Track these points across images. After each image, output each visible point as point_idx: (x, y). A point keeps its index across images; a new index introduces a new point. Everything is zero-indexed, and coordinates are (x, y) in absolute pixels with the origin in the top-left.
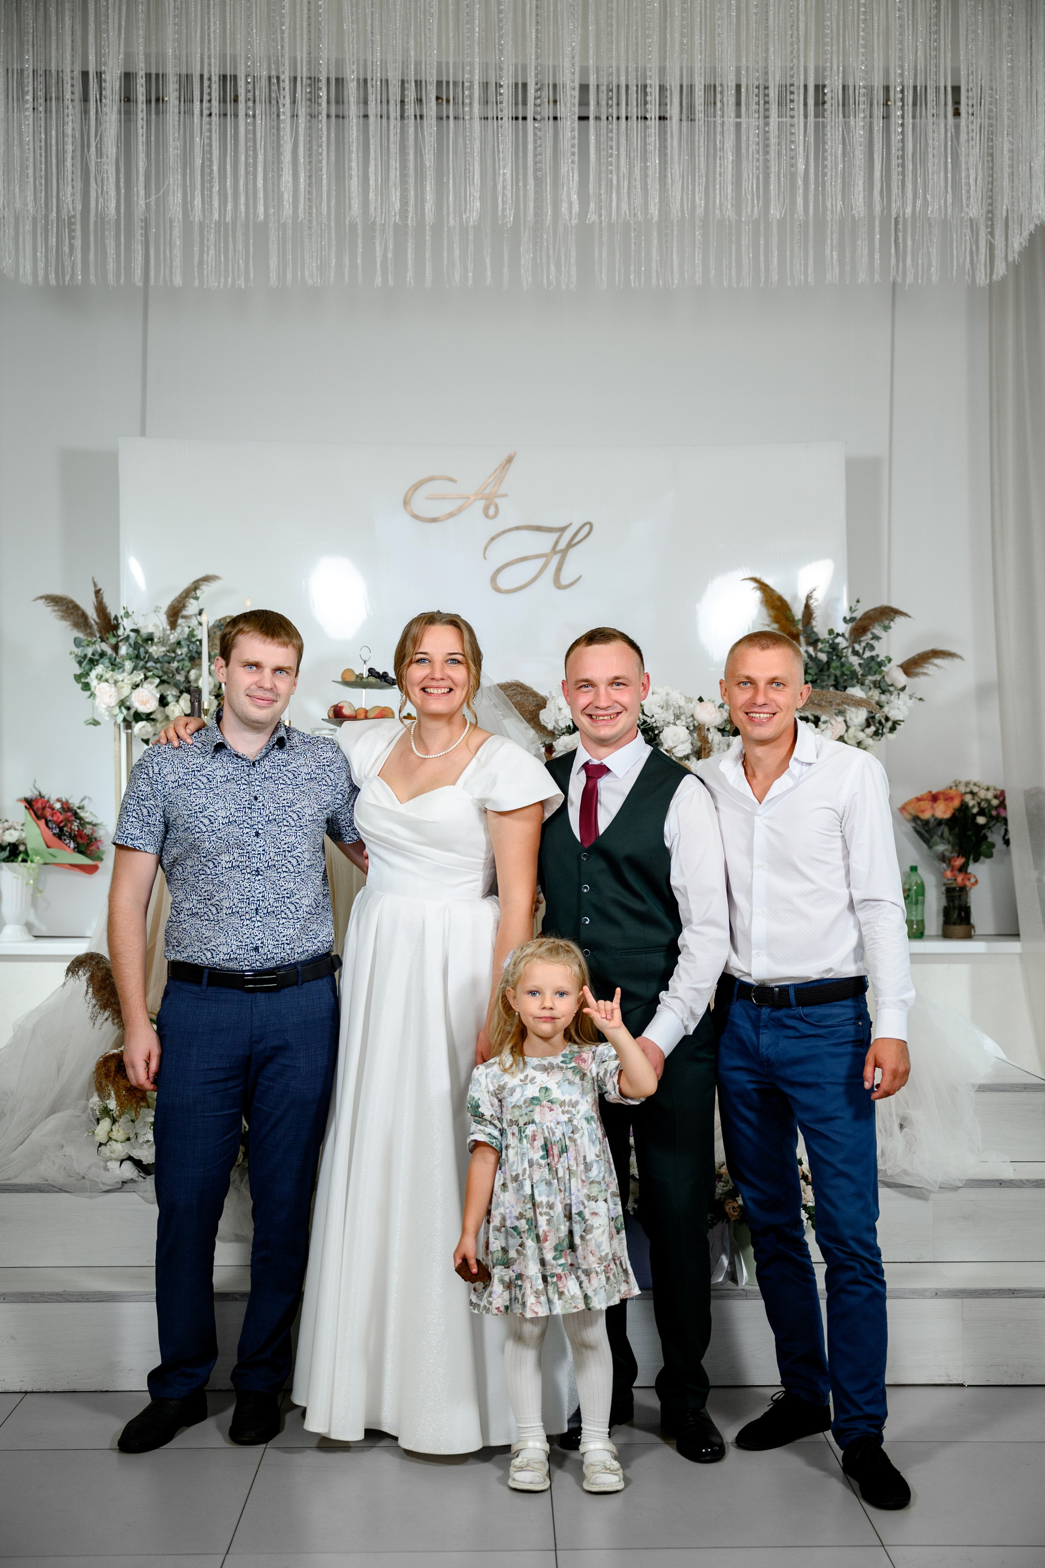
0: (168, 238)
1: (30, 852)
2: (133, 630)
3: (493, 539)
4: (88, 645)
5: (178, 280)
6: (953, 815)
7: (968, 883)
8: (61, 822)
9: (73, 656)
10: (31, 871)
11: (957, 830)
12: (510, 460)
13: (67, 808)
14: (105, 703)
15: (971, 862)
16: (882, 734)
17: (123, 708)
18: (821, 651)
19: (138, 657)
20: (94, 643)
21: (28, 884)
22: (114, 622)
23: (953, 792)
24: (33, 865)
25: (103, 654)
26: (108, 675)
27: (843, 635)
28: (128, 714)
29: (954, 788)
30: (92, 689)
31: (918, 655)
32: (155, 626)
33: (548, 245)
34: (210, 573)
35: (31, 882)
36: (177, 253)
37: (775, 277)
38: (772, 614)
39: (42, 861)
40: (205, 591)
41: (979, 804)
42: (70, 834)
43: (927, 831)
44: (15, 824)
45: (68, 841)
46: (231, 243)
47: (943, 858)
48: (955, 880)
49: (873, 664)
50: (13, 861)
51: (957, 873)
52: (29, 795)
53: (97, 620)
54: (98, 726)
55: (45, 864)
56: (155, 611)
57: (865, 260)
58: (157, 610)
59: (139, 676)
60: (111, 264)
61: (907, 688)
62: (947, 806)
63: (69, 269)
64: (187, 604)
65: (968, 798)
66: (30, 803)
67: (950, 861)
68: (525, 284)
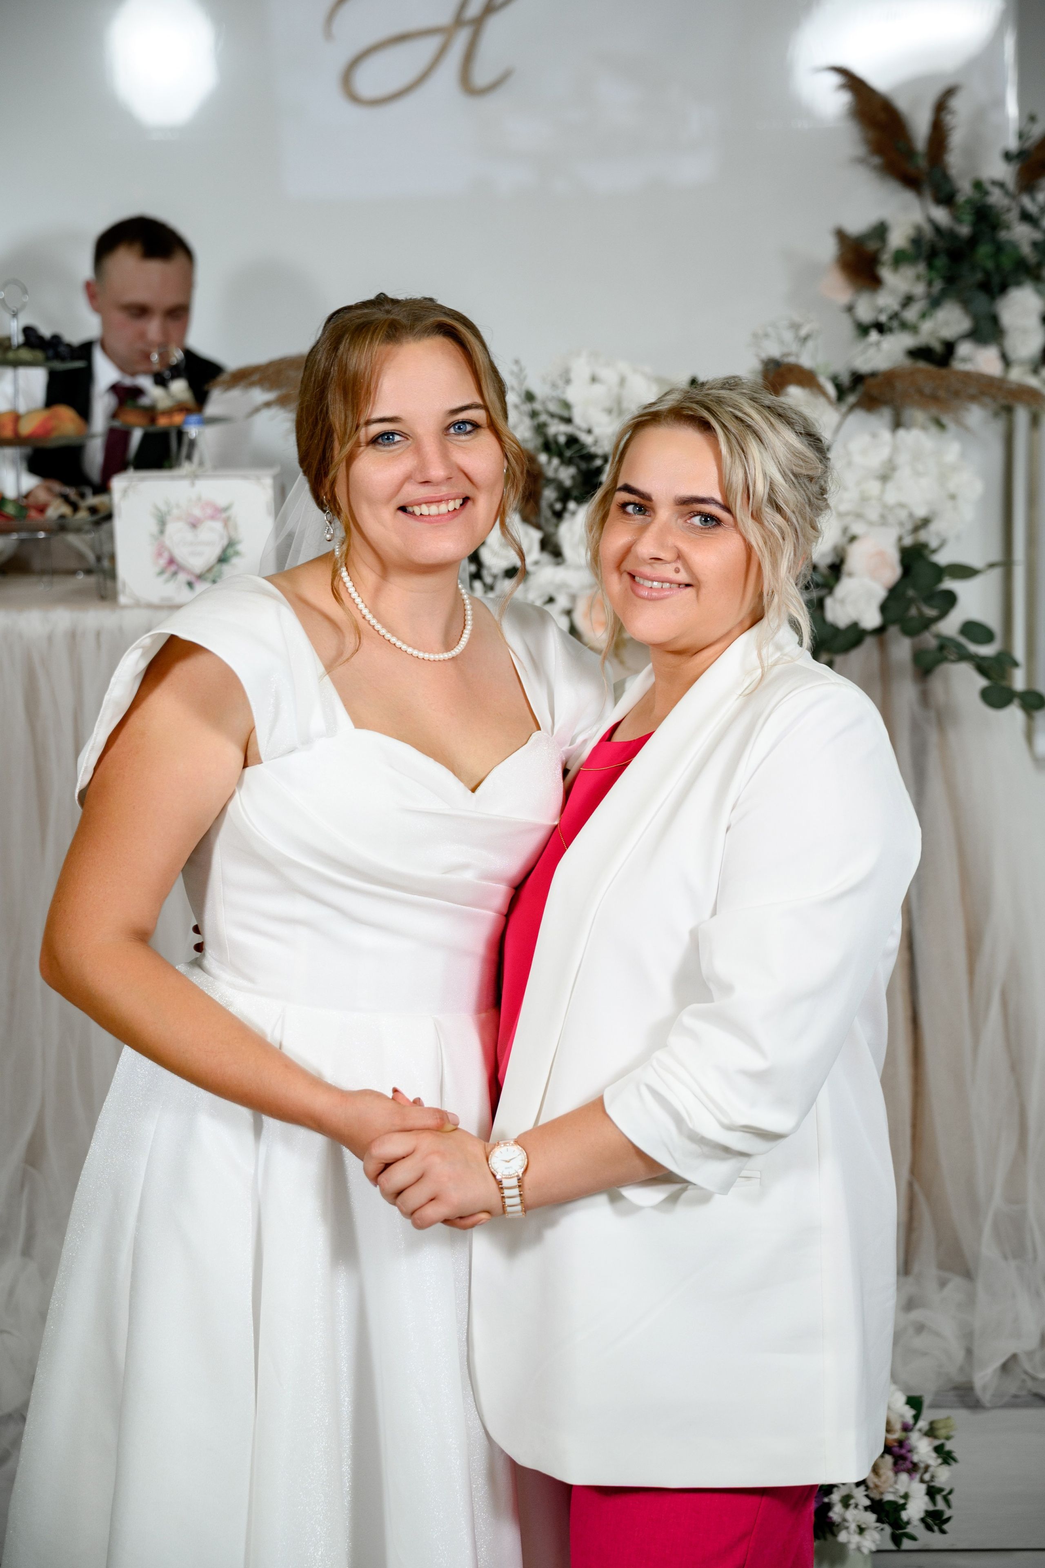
18: (960, 217)
27: (1003, 187)
38: (873, 138)
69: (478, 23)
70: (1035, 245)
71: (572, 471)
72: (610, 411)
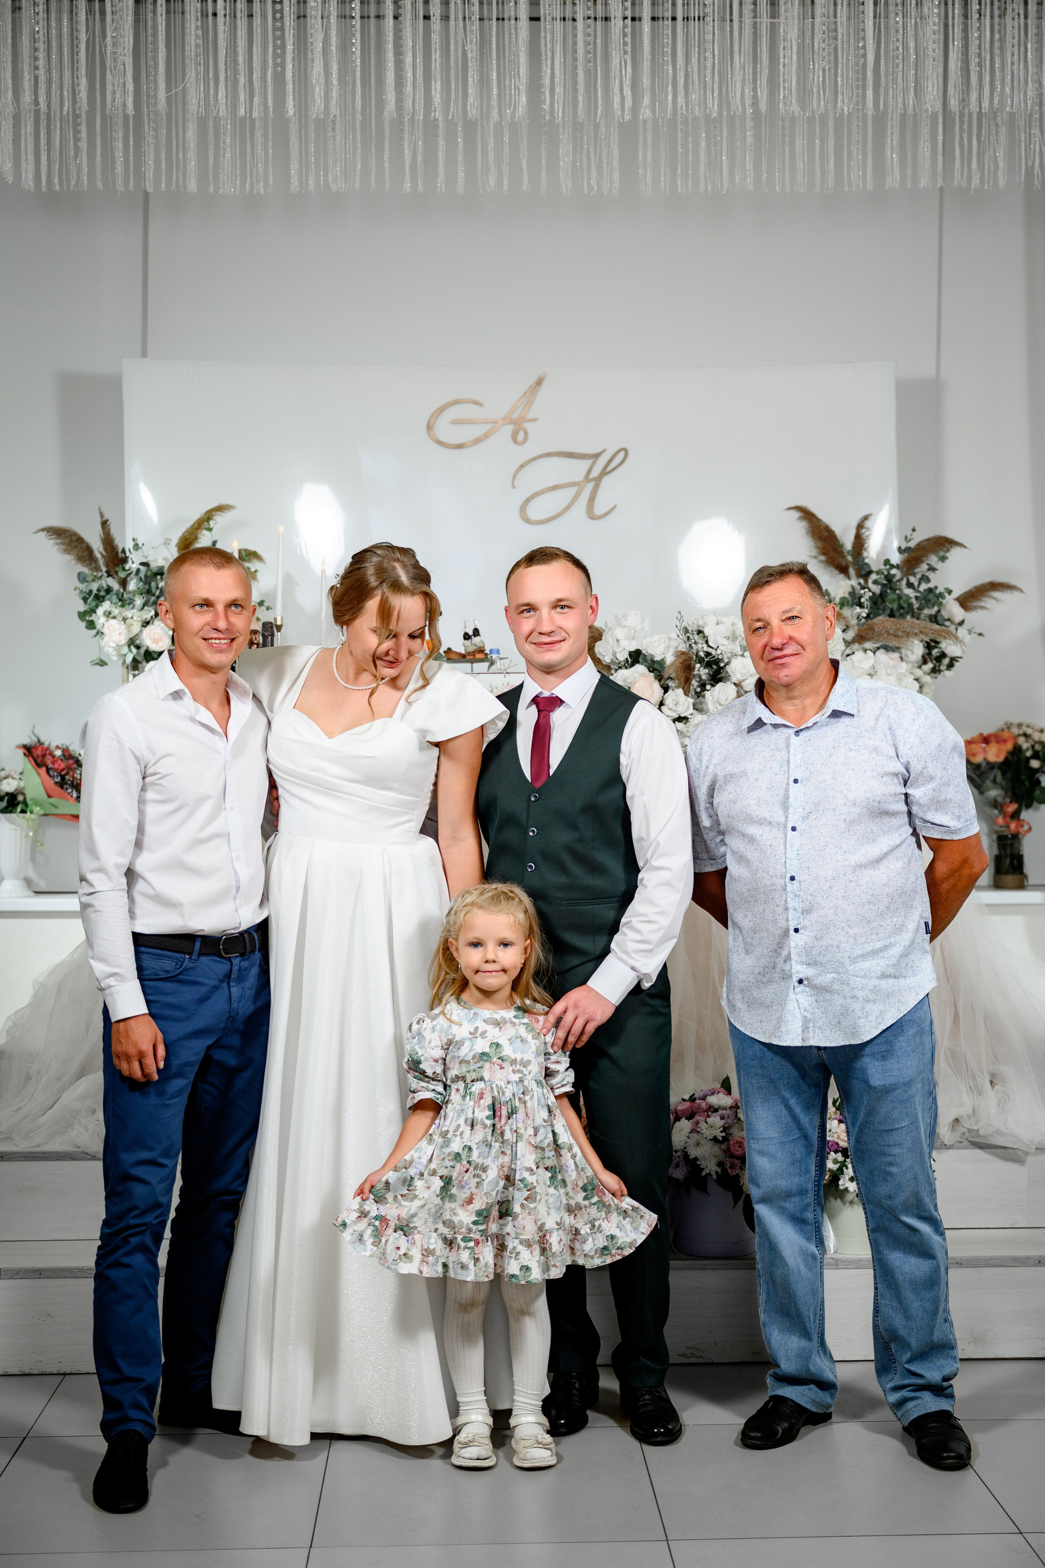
0: (181, 141)
1: (29, 802)
2: (142, 564)
3: (522, 466)
4: (93, 580)
5: (192, 186)
6: (1006, 760)
7: (1021, 830)
8: (63, 770)
9: (78, 591)
10: (30, 822)
11: (1009, 775)
12: (539, 382)
13: (68, 755)
14: (114, 642)
15: (1024, 808)
16: (940, 671)
17: (132, 647)
18: (875, 582)
19: (149, 592)
20: (100, 578)
21: (27, 836)
22: (121, 555)
23: (1006, 734)
24: (33, 816)
25: (109, 590)
26: (116, 611)
27: (898, 567)
28: (137, 653)
29: (1006, 730)
30: (98, 627)
31: (976, 588)
32: (165, 559)
33: (588, 148)
34: (224, 502)
35: (31, 834)
36: (192, 155)
37: (831, 183)
38: (819, 545)
39: (42, 812)
40: (219, 522)
41: (1033, 747)
42: (72, 783)
43: (978, 776)
44: (13, 773)
45: (70, 790)
46: (249, 145)
47: (995, 804)
48: (1008, 827)
49: (931, 596)
50: (11, 812)
51: (1008, 819)
52: (26, 741)
53: (104, 553)
54: (105, 667)
55: (45, 815)
56: (165, 544)
57: (928, 164)
58: (167, 542)
59: (149, 613)
60: (120, 168)
61: (965, 623)
62: (1000, 749)
63: (75, 174)
64: (199, 536)
65: (1021, 740)
66: (29, 750)
67: (1002, 807)
68: (564, 189)
69: (598, 480)
70: (917, 598)
71: (707, 671)
72: (728, 639)
